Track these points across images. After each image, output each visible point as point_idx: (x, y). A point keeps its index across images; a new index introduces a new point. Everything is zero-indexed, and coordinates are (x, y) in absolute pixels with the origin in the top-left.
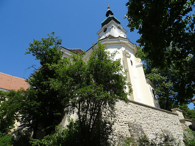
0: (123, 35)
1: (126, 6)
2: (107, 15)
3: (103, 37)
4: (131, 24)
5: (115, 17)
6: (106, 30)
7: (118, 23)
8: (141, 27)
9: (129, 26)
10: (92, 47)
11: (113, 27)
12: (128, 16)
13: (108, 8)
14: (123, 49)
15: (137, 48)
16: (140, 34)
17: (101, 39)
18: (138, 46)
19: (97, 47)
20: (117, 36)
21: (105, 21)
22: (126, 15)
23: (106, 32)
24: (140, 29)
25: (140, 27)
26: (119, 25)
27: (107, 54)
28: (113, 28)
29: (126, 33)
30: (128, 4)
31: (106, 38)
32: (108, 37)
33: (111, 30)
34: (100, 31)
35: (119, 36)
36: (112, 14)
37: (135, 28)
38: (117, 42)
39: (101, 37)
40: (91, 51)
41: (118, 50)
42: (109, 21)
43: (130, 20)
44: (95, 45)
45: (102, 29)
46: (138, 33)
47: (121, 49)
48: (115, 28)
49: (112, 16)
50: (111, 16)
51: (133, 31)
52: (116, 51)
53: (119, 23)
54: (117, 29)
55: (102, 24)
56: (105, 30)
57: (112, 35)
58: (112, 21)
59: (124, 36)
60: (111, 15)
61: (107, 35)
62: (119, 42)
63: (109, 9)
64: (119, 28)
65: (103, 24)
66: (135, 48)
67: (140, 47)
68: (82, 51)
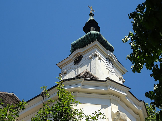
0: (116, 77)
1: (130, 18)
2: (87, 28)
3: (71, 75)
4: (137, 56)
5: (102, 36)
6: (80, 61)
7: (107, 49)
8: (159, 67)
9: (132, 58)
10: (41, 95)
11: (96, 55)
12: (132, 40)
13: (91, 15)
14: (115, 108)
15: (147, 110)
16: (156, 80)
17: (65, 78)
18: (149, 106)
19: (53, 95)
20: (103, 78)
21: (79, 41)
22: (129, 37)
23: (79, 64)
24: (154, 70)
25: (157, 65)
26: (109, 54)
27: (77, 117)
28: (97, 59)
29: (123, 74)
30: (133, 15)
31: (78, 77)
32: (81, 77)
33: (92, 62)
34: (66, 61)
35: (108, 78)
36: (98, 29)
37: (144, 66)
38: (102, 90)
39: (65, 74)
40: (38, 103)
41: (103, 111)
42: (90, 42)
43: (136, 47)
44: (48, 91)
45: (71, 57)
47: (109, 108)
48: (100, 59)
49: (97, 32)
50: (94, 32)
51: (139, 72)
52: (98, 112)
53: (111, 50)
54: (105, 62)
55: (73, 46)
56: (78, 61)
57: (93, 73)
58: (96, 43)
59: (120, 79)
60: (95, 31)
61: (81, 70)
62: (107, 92)
63: (92, 18)
64: (109, 60)
65: (75, 47)
66: (141, 111)
67: (153, 107)
68: (18, 101)
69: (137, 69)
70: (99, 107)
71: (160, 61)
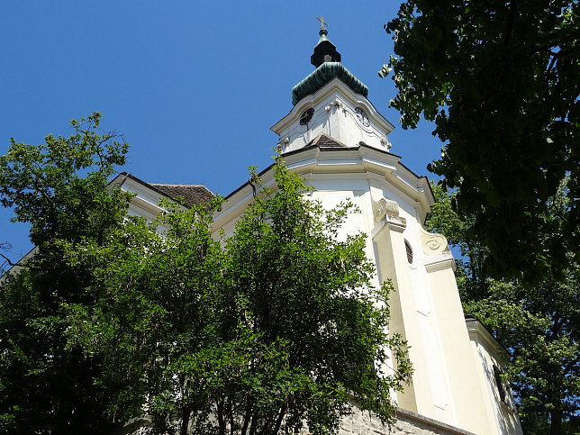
0: (375, 140)
1: (389, 32)
2: (317, 59)
3: (298, 144)
4: (407, 100)
6: (310, 117)
7: (356, 92)
8: (447, 114)
9: (398, 105)
10: (249, 183)
11: (337, 105)
12: (396, 72)
13: (322, 33)
14: (377, 194)
15: (432, 193)
16: (443, 141)
17: (288, 150)
18: (435, 186)
19: (269, 182)
20: (354, 144)
21: (303, 86)
22: (389, 66)
23: (310, 124)
24: (440, 121)
25: (443, 112)
26: (360, 100)
27: (311, 214)
28: (340, 111)
29: (388, 133)
30: (392, 26)
31: (309, 147)
32: (315, 146)
33: (332, 117)
34: (286, 121)
35: (362, 144)
36: (337, 57)
37: (421, 115)
38: (352, 164)
39: (287, 143)
40: (246, 196)
41: (355, 200)
42: (325, 82)
43: (405, 84)
44: (260, 175)
45: (294, 113)
46: (434, 134)
47: (368, 194)
48: (345, 111)
49: (335, 63)
50: (330, 64)
51: (414, 127)
52: (346, 202)
53: (363, 92)
54: (355, 115)
55: (295, 92)
56: (307, 118)
57: (334, 137)
58: (336, 82)
59: (383, 143)
60: (333, 61)
61: (314, 135)
62: (361, 167)
63: (324, 38)
64: (361, 110)
65: (299, 95)
66: (422, 194)
67: (445, 190)
68: (210, 196)
69: (409, 122)
70: (350, 194)
71: (448, 103)
